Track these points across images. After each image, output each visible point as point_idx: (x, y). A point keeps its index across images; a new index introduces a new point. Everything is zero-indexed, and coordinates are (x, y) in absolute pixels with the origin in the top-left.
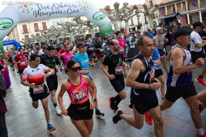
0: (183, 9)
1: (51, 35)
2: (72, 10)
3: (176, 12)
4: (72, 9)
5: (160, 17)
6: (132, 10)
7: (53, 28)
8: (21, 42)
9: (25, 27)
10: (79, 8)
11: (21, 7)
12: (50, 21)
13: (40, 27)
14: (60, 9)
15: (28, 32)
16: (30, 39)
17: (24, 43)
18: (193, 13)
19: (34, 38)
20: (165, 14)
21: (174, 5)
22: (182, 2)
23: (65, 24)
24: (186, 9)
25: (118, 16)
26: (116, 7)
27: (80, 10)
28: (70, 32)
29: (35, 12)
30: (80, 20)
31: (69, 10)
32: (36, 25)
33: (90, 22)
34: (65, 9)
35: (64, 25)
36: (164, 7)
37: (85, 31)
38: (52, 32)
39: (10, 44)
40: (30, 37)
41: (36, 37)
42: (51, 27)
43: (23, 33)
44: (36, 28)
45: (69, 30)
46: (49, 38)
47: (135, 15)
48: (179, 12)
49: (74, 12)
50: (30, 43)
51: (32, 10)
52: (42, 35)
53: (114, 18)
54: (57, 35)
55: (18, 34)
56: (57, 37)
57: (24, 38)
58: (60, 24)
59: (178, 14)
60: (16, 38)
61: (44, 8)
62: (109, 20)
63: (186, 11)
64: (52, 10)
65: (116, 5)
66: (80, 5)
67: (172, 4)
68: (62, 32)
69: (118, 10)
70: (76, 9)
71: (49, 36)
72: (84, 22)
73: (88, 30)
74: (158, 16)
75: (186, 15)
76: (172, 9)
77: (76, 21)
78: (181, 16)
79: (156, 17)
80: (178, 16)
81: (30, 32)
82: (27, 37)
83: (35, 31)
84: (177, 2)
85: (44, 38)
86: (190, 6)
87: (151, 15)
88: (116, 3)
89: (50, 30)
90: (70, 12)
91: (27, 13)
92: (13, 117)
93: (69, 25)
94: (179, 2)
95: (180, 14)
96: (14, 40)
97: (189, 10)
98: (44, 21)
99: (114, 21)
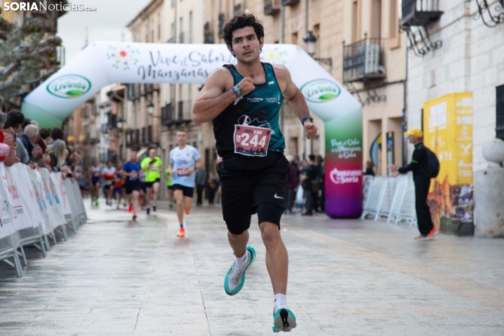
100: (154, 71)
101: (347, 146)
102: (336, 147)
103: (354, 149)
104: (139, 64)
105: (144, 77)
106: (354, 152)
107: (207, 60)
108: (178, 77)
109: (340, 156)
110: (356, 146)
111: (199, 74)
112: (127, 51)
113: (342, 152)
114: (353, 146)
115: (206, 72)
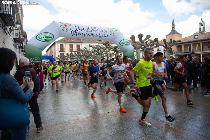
0: (198, 49)
1: (82, 55)
2: (103, 35)
3: (192, 51)
4: (103, 33)
5: (177, 53)
6: (153, 42)
7: (85, 49)
8: (57, 58)
9: (62, 46)
10: (109, 33)
11: (62, 26)
12: (84, 44)
13: (75, 48)
14: (93, 32)
15: (64, 50)
16: (65, 56)
17: (59, 60)
18: (206, 54)
19: (68, 56)
20: (182, 51)
21: (190, 45)
22: (198, 43)
23: (96, 46)
24: (200, 49)
25: (141, 45)
26: (140, 37)
27: (109, 35)
28: (99, 54)
29: (72, 31)
30: (109, 45)
31: (101, 34)
32: (71, 46)
33: (116, 48)
34: (98, 33)
35: (94, 48)
36: (182, 46)
37: (112, 55)
38: (84, 52)
39: (47, 59)
40: (65, 54)
41: (69, 55)
42: (84, 48)
43: (59, 51)
44: (70, 49)
45: (98, 52)
46: (80, 57)
47: (156, 47)
48: (194, 51)
49: (105, 36)
50: (64, 60)
51: (70, 29)
52: (75, 54)
53: (137, 46)
54: (88, 55)
55: (55, 52)
56: (87, 57)
57: (60, 55)
58: (91, 47)
59: (193, 53)
60: (53, 54)
61: (80, 29)
62: (133, 48)
63: (201, 51)
64: (87, 32)
65: (140, 36)
66: (110, 31)
67: (188, 44)
68: (93, 53)
69: (142, 40)
70: (106, 34)
71: (81, 56)
72: (111, 47)
73: (114, 56)
74: (176, 53)
75: (200, 55)
76: (188, 48)
77: (105, 45)
78: (196, 55)
79: (173, 53)
80: (193, 54)
81: (65, 51)
82: (62, 54)
83: (70, 51)
84: (193, 43)
85: (76, 57)
86: (204, 48)
87: (169, 48)
88: (141, 34)
89: (82, 51)
90: (102, 36)
91: (66, 31)
92: (42, 110)
93: (99, 48)
94: (195, 43)
95: (195, 53)
96: (51, 56)
97: (203, 51)
98: (78, 44)
99: (137, 49)
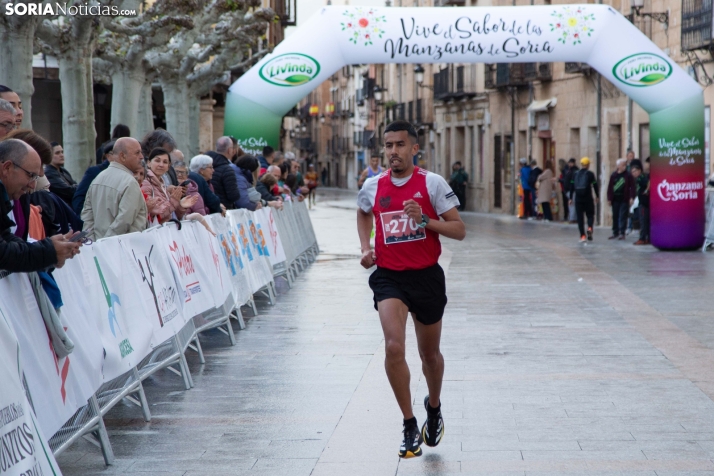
100: (407, 46)
101: (681, 148)
102: (665, 149)
103: (692, 152)
104: (385, 37)
105: (393, 56)
106: (691, 156)
107: (481, 29)
108: (441, 54)
109: (672, 163)
110: (695, 147)
111: (469, 49)
112: (369, 18)
113: (674, 157)
114: (689, 148)
115: (479, 46)
